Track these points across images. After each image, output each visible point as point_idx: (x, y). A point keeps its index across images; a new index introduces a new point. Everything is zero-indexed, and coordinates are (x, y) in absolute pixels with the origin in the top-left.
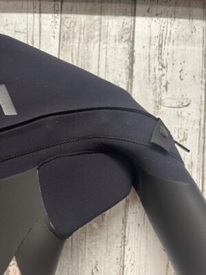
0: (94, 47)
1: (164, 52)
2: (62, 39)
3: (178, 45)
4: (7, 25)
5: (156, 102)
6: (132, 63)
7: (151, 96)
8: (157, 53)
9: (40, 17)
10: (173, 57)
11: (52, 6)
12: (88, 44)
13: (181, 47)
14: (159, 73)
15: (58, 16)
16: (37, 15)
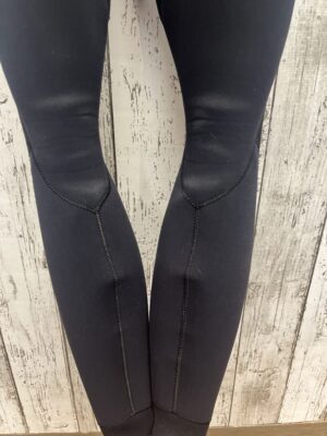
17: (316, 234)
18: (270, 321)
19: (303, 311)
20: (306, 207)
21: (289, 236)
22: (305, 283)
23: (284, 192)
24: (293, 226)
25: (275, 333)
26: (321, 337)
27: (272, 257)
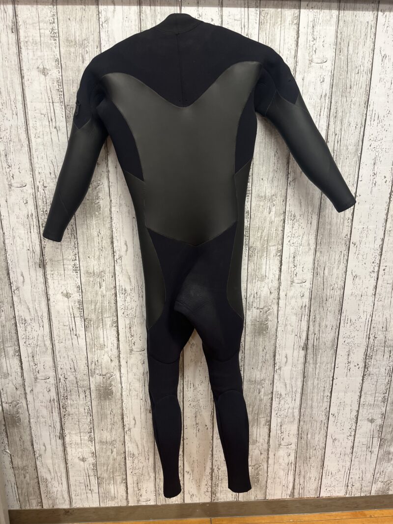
0: (278, 28)
1: (315, 30)
2: (260, 24)
3: (322, 26)
4: (229, 16)
5: (309, 60)
6: (298, 38)
7: (307, 58)
8: (311, 31)
9: (248, 10)
10: (319, 34)
11: (255, 3)
12: (275, 27)
13: (324, 28)
14: (312, 43)
15: (258, 9)
16: (246, 9)
17: (270, 396)
18: (254, 438)
19: (270, 433)
20: (264, 386)
21: (258, 397)
22: (269, 418)
23: (253, 380)
24: (259, 393)
25: (258, 444)
26: (281, 446)
27: (251, 407)
